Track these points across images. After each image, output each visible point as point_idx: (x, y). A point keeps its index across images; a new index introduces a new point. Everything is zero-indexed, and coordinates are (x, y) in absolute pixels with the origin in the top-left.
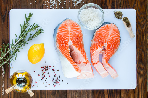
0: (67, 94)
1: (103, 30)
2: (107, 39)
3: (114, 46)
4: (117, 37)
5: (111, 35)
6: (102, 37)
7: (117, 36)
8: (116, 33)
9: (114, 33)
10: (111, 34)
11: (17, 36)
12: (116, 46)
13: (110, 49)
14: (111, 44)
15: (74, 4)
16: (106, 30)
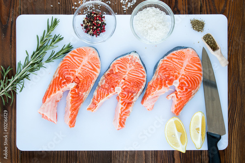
0: (112, 157)
1: (174, 58)
2: (179, 74)
3: (192, 86)
4: (197, 71)
5: (186, 68)
6: (171, 70)
7: (196, 69)
8: (195, 64)
9: (191, 64)
10: (187, 66)
11: (28, 54)
12: (194, 85)
13: (184, 90)
14: (186, 83)
15: (123, 6)
16: (179, 59)
